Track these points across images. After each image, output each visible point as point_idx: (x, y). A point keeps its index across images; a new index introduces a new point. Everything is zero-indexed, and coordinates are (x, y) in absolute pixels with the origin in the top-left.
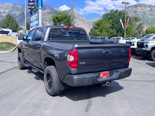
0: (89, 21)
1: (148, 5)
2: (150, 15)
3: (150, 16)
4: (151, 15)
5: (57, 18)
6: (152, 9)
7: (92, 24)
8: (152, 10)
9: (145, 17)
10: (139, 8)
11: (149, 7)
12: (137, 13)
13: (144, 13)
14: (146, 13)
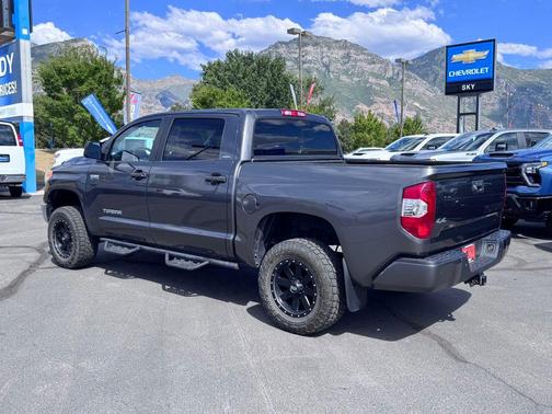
0: (146, 86)
1: (337, 41)
2: (343, 74)
3: (343, 78)
4: (346, 72)
5: (59, 72)
6: (348, 53)
7: (156, 97)
8: (348, 56)
9: (331, 80)
10: (309, 48)
11: (340, 48)
12: (306, 66)
13: (327, 67)
14: (332, 68)
